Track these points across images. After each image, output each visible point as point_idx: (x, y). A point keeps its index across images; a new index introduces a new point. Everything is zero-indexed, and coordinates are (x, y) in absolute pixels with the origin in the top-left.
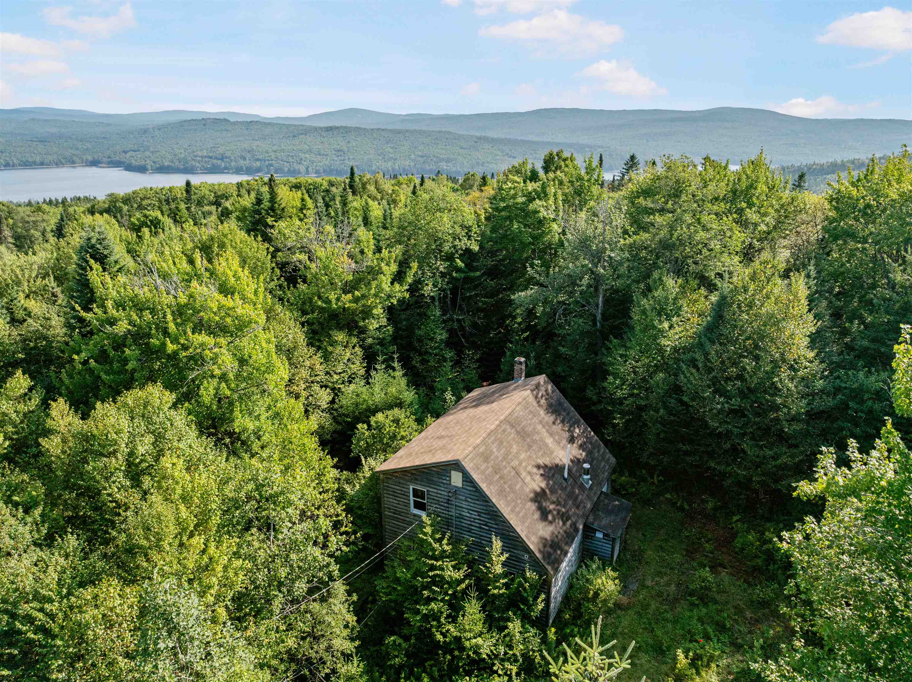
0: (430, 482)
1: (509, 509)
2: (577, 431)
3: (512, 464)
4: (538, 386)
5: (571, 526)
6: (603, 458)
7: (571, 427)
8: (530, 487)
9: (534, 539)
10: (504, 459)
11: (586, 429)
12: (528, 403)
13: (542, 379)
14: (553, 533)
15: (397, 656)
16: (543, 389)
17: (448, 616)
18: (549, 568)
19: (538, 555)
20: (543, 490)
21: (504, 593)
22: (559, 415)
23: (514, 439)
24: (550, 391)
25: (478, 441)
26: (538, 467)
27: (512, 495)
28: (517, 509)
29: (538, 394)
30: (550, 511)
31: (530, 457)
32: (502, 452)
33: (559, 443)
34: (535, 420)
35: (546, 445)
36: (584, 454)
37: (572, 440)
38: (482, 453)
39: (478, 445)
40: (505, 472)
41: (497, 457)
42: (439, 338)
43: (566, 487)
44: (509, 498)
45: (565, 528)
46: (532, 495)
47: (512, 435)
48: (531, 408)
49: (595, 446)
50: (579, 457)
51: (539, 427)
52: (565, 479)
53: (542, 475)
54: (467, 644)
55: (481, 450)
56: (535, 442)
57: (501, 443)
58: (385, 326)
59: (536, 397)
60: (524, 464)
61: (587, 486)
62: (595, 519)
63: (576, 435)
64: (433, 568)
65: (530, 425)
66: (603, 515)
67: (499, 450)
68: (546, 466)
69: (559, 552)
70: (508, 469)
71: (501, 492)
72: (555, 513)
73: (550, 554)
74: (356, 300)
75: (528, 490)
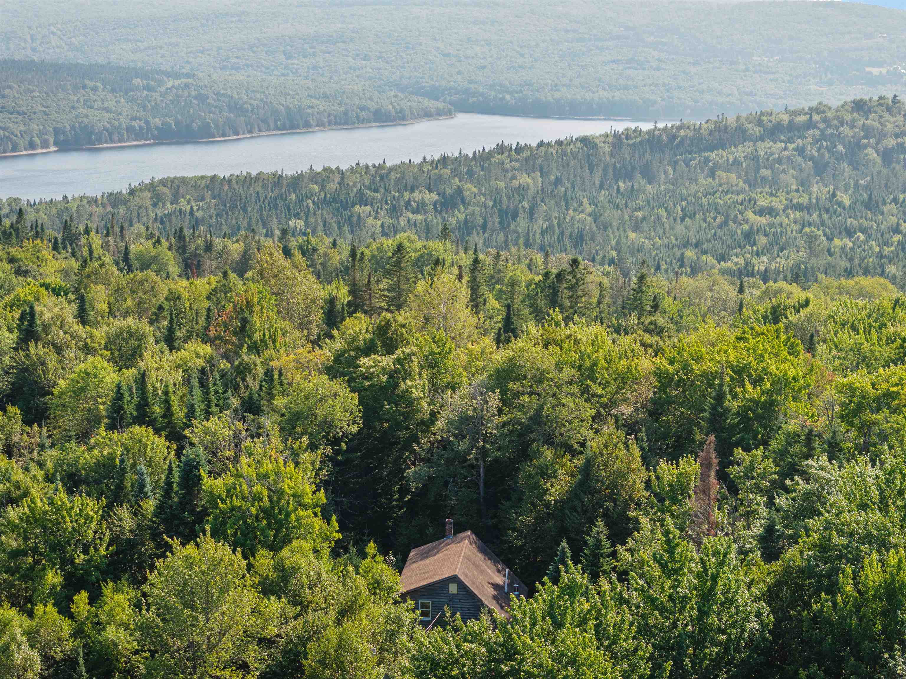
0: (434, 595)
3: (478, 580)
7: (495, 563)
10: (474, 577)
11: (503, 565)
12: (470, 548)
13: (469, 534)
23: (473, 567)
24: (476, 541)
26: (489, 583)
29: (472, 542)
31: (483, 577)
32: (471, 573)
33: (493, 572)
34: (477, 557)
35: (488, 572)
36: (508, 580)
37: (498, 571)
39: (460, 568)
40: (477, 583)
41: (471, 576)
46: (492, 596)
48: (473, 551)
52: (505, 593)
53: (492, 587)
55: (463, 571)
56: (482, 569)
57: (469, 568)
59: (472, 545)
60: (483, 581)
63: (500, 568)
65: (477, 560)
68: (493, 583)
75: (490, 593)
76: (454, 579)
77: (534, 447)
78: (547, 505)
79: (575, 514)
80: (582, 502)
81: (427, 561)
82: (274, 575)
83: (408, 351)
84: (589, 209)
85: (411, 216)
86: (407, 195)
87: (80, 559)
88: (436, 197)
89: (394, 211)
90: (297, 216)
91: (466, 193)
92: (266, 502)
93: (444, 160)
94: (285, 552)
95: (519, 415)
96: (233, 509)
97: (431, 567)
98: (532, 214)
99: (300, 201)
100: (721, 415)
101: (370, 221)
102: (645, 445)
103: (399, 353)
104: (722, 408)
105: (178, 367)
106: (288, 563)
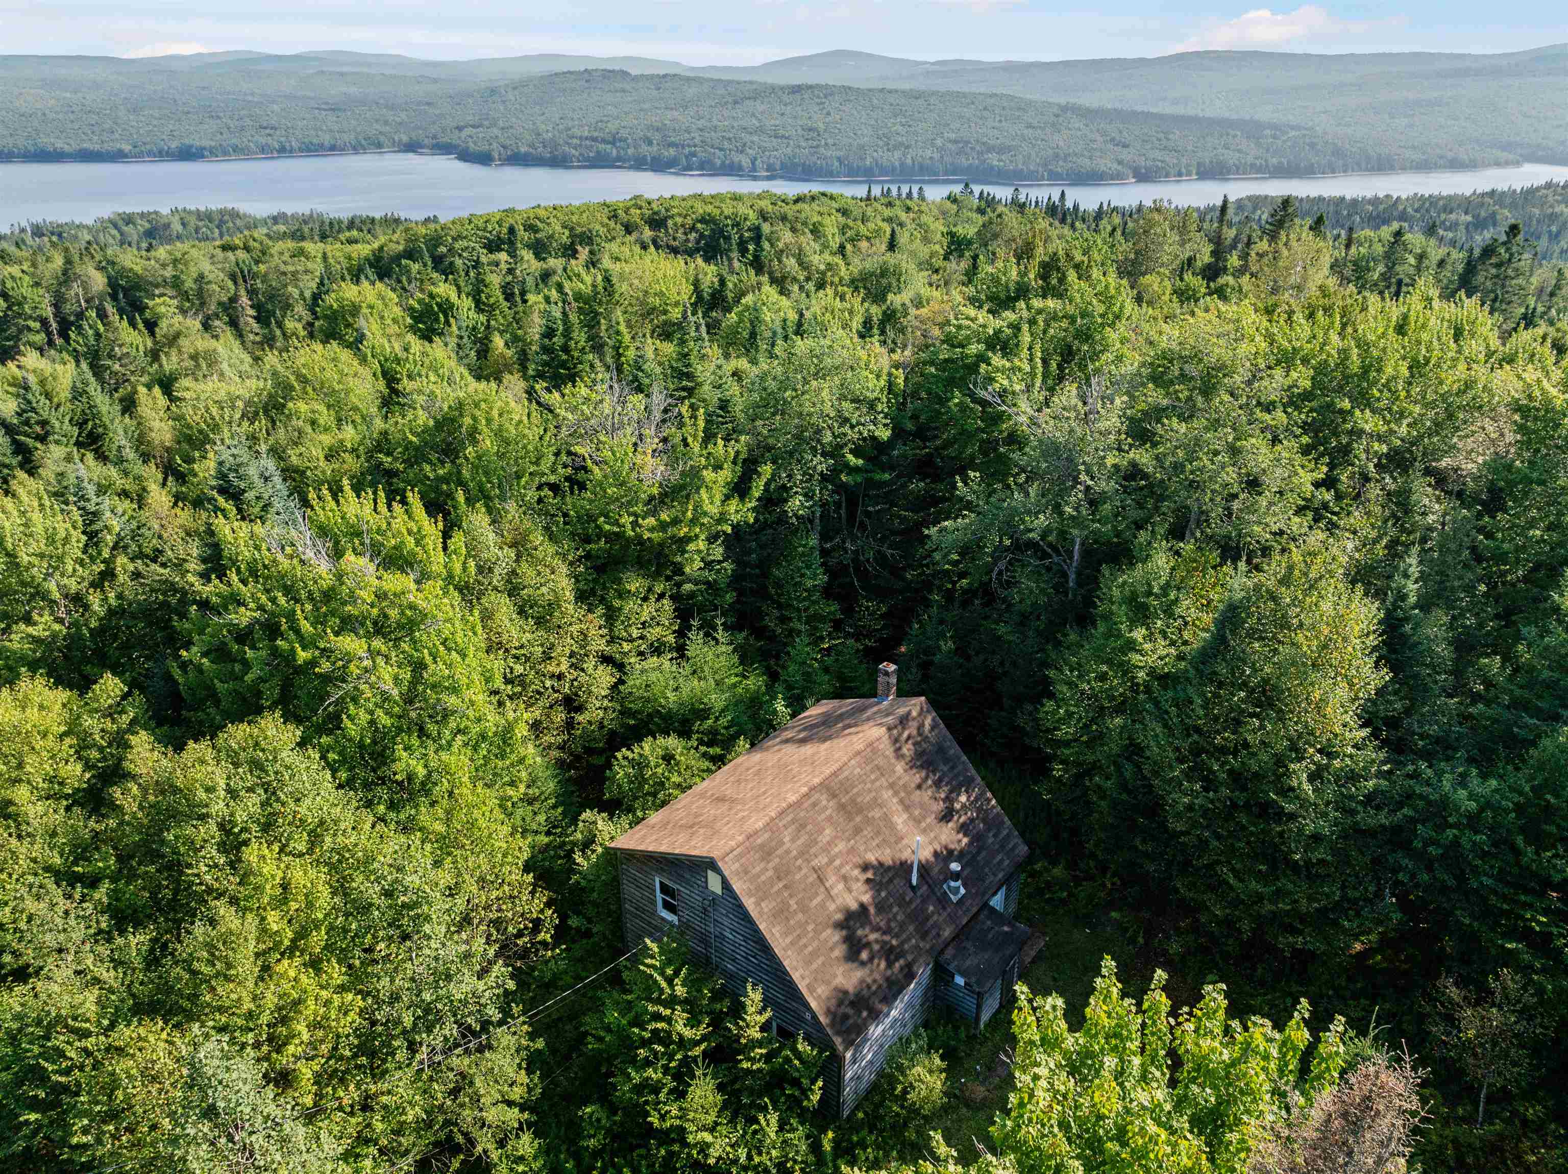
0: (680, 878)
1: (788, 940)
2: (963, 798)
3: (815, 863)
4: (904, 721)
5: (902, 969)
6: (1002, 847)
7: (951, 792)
8: (839, 901)
9: (823, 991)
10: (801, 854)
11: (982, 794)
12: (875, 751)
13: (916, 705)
14: (862, 981)
15: (594, 1136)
16: (914, 724)
17: (671, 1092)
18: (838, 1041)
19: (822, 1019)
20: (863, 907)
21: (760, 1070)
22: (934, 772)
23: (829, 819)
24: (927, 727)
25: (760, 824)
26: (865, 867)
27: (800, 916)
28: (804, 941)
29: (900, 735)
30: (868, 945)
31: (852, 851)
32: (799, 842)
33: (917, 821)
34: (883, 781)
35: (892, 827)
36: (965, 840)
37: (947, 816)
38: (762, 846)
39: (756, 832)
40: (798, 877)
41: (788, 852)
42: (809, 583)
43: (911, 902)
44: (792, 922)
45: (889, 972)
46: (839, 916)
47: (828, 812)
48: (880, 761)
49: (992, 823)
50: (952, 846)
51: (887, 794)
52: (912, 888)
53: (868, 881)
54: (690, 1139)
55: (759, 841)
56: (868, 821)
57: (803, 826)
58: (719, 562)
59: (896, 740)
60: (837, 862)
61: (954, 899)
62: (954, 957)
63: (957, 806)
64: (657, 1017)
65: (870, 791)
66: (972, 949)
67: (793, 840)
68: (881, 864)
69: (865, 1014)
70: (804, 871)
71: (781, 914)
72: (876, 947)
73: (846, 1017)
74: (663, 526)
75: (832, 907)
76: (711, 864)
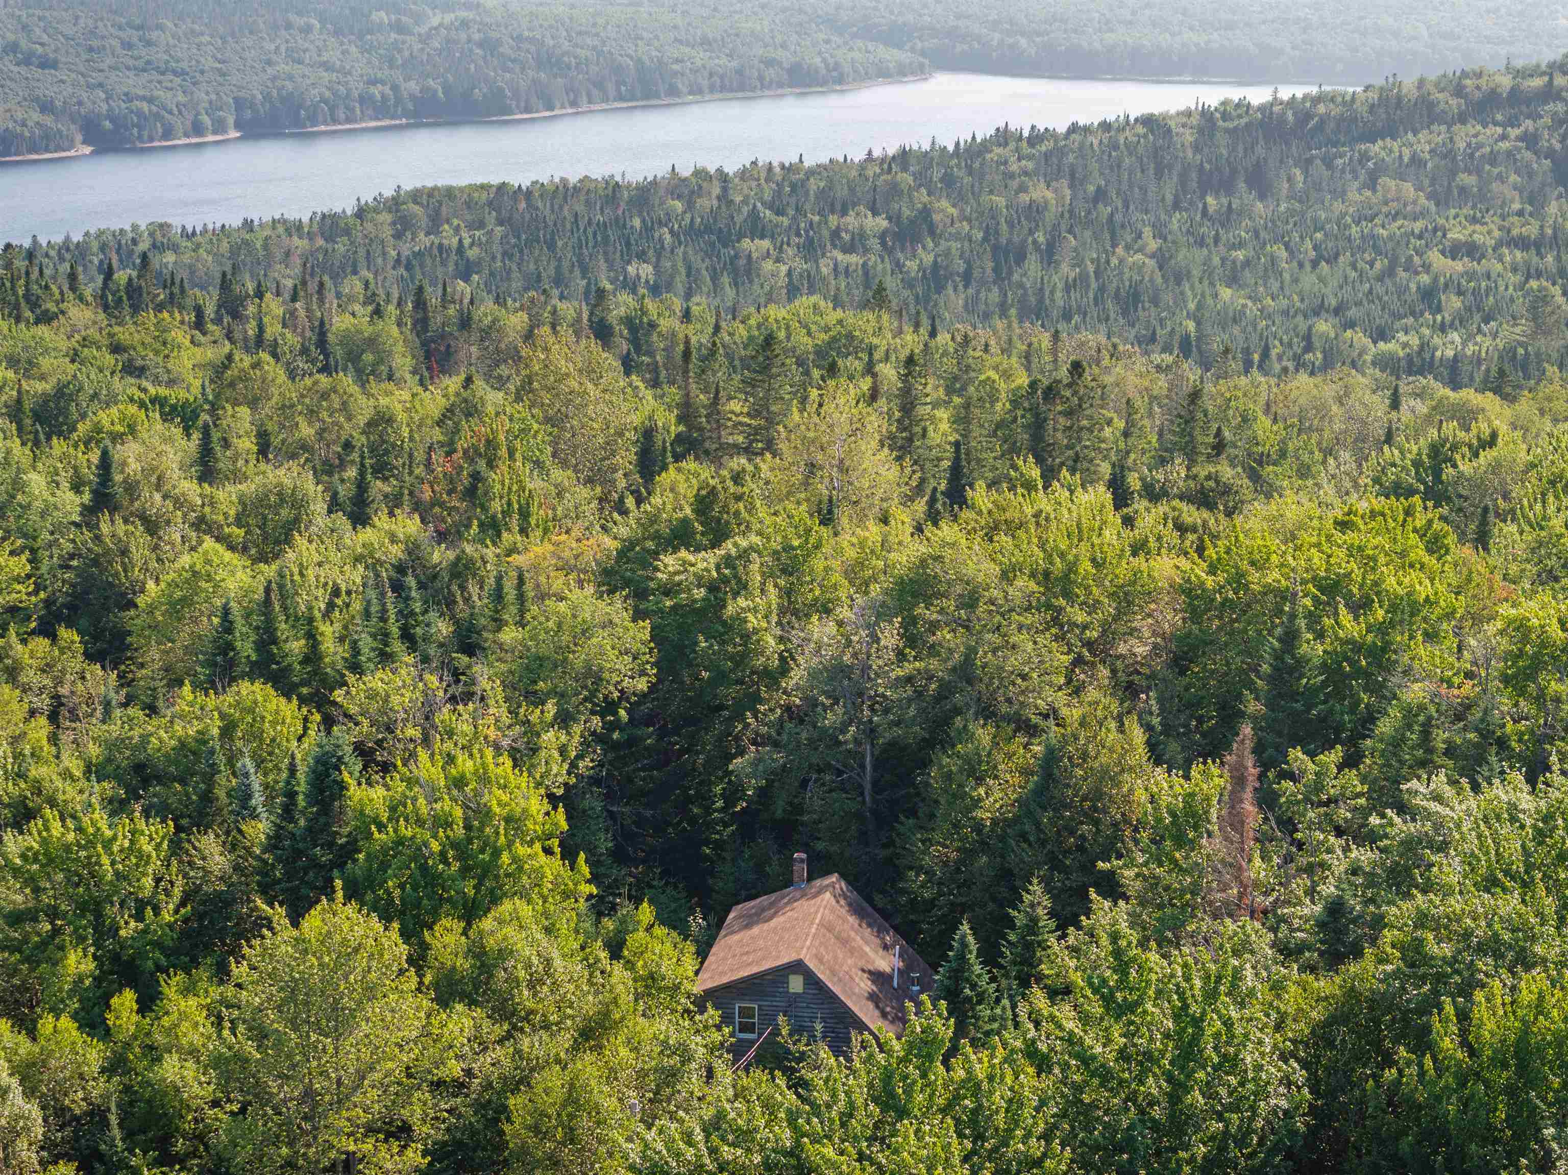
0: (763, 994)
2: (888, 938)
3: (843, 967)
7: (880, 932)
10: (835, 962)
11: (896, 937)
12: (831, 906)
20: (875, 992)
22: (863, 918)
23: (836, 943)
24: (847, 892)
25: (808, 943)
26: (865, 971)
30: (888, 1012)
31: (853, 961)
32: (831, 955)
33: (874, 949)
34: (845, 923)
35: (864, 950)
36: (903, 964)
37: (886, 947)
38: (816, 954)
39: (810, 946)
40: (841, 974)
41: (829, 959)
43: (898, 997)
46: (867, 995)
47: (833, 940)
48: (837, 911)
49: (910, 955)
52: (895, 990)
53: (869, 978)
55: (814, 951)
56: (854, 947)
57: (827, 946)
59: (837, 898)
63: (888, 942)
65: (844, 929)
67: (828, 954)
68: (869, 970)
70: (843, 972)
75: (862, 989)
76: (798, 967)
77: (958, 721)
78: (978, 827)
79: (1025, 846)
80: (1038, 824)
81: (756, 930)
82: (464, 964)
83: (744, 543)
84: (1153, 245)
85: (840, 256)
86: (833, 220)
87: (129, 929)
88: (882, 223)
89: (810, 250)
90: (642, 256)
91: (936, 217)
92: (459, 831)
93: (904, 157)
94: (487, 923)
95: (934, 664)
96: (400, 841)
97: (761, 942)
98: (1049, 255)
99: (648, 229)
100: (1291, 670)
101: (768, 266)
102: (1156, 721)
103: (729, 547)
104: (1293, 657)
105: (358, 559)
106: (491, 943)
